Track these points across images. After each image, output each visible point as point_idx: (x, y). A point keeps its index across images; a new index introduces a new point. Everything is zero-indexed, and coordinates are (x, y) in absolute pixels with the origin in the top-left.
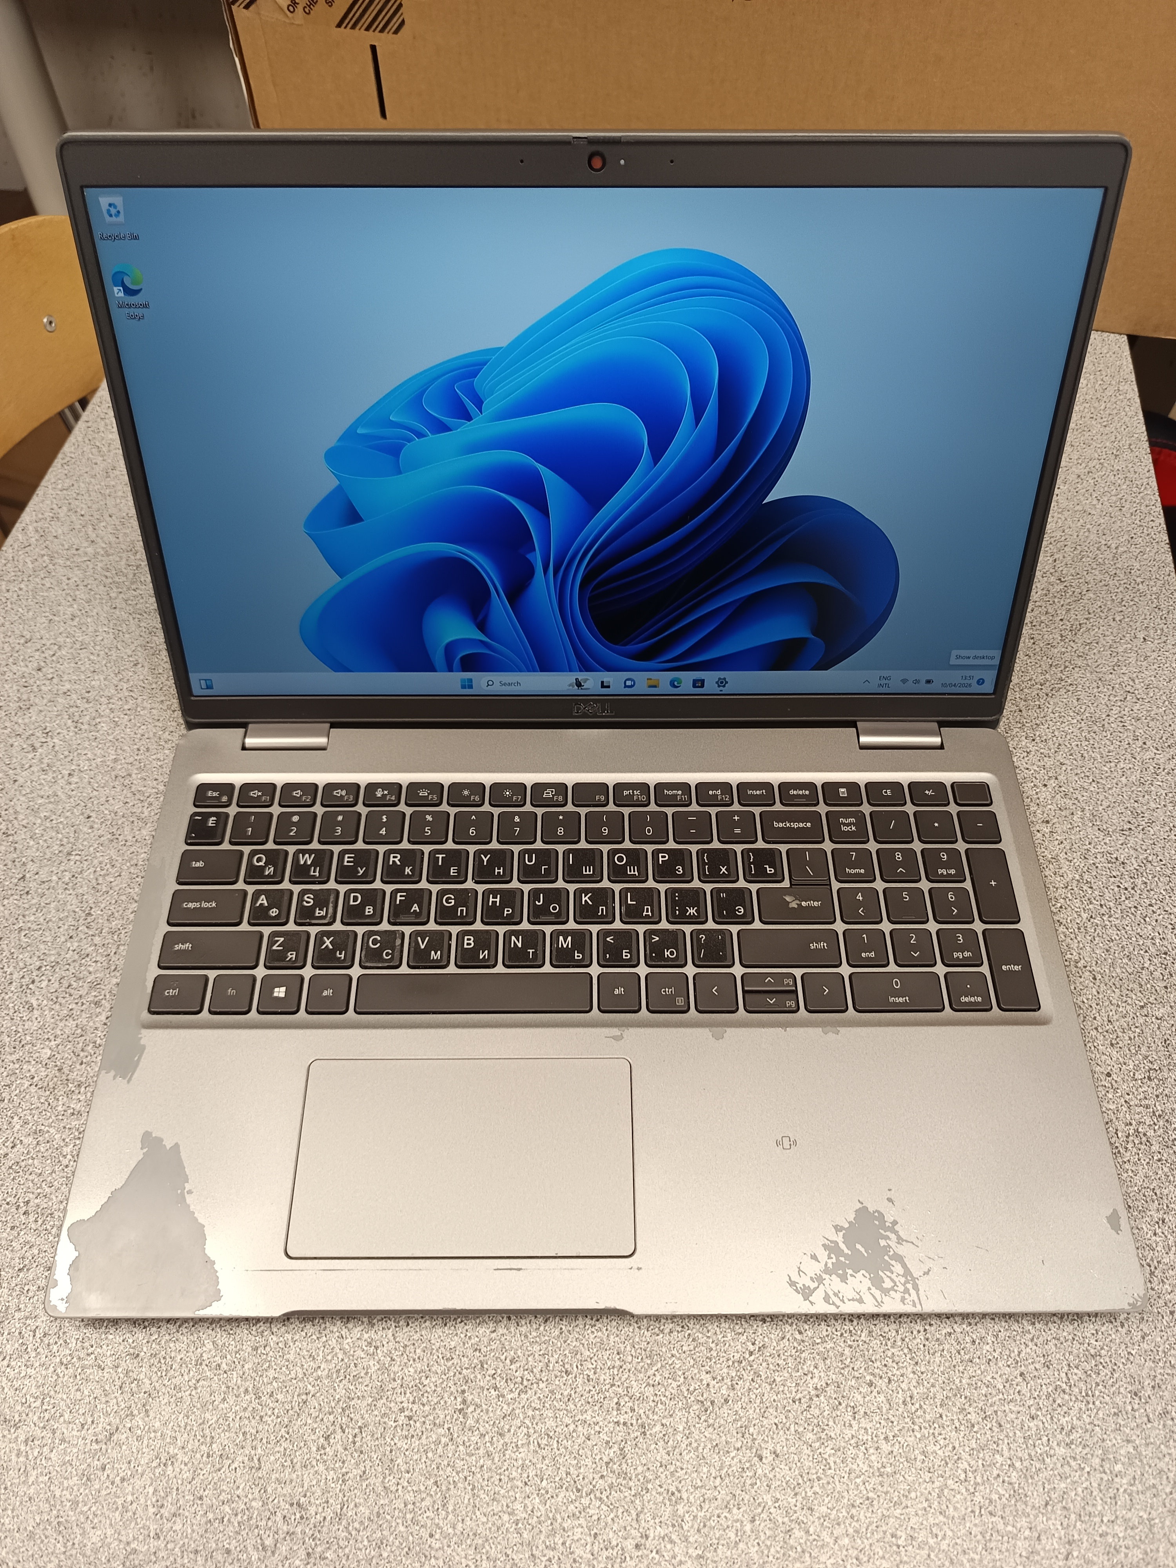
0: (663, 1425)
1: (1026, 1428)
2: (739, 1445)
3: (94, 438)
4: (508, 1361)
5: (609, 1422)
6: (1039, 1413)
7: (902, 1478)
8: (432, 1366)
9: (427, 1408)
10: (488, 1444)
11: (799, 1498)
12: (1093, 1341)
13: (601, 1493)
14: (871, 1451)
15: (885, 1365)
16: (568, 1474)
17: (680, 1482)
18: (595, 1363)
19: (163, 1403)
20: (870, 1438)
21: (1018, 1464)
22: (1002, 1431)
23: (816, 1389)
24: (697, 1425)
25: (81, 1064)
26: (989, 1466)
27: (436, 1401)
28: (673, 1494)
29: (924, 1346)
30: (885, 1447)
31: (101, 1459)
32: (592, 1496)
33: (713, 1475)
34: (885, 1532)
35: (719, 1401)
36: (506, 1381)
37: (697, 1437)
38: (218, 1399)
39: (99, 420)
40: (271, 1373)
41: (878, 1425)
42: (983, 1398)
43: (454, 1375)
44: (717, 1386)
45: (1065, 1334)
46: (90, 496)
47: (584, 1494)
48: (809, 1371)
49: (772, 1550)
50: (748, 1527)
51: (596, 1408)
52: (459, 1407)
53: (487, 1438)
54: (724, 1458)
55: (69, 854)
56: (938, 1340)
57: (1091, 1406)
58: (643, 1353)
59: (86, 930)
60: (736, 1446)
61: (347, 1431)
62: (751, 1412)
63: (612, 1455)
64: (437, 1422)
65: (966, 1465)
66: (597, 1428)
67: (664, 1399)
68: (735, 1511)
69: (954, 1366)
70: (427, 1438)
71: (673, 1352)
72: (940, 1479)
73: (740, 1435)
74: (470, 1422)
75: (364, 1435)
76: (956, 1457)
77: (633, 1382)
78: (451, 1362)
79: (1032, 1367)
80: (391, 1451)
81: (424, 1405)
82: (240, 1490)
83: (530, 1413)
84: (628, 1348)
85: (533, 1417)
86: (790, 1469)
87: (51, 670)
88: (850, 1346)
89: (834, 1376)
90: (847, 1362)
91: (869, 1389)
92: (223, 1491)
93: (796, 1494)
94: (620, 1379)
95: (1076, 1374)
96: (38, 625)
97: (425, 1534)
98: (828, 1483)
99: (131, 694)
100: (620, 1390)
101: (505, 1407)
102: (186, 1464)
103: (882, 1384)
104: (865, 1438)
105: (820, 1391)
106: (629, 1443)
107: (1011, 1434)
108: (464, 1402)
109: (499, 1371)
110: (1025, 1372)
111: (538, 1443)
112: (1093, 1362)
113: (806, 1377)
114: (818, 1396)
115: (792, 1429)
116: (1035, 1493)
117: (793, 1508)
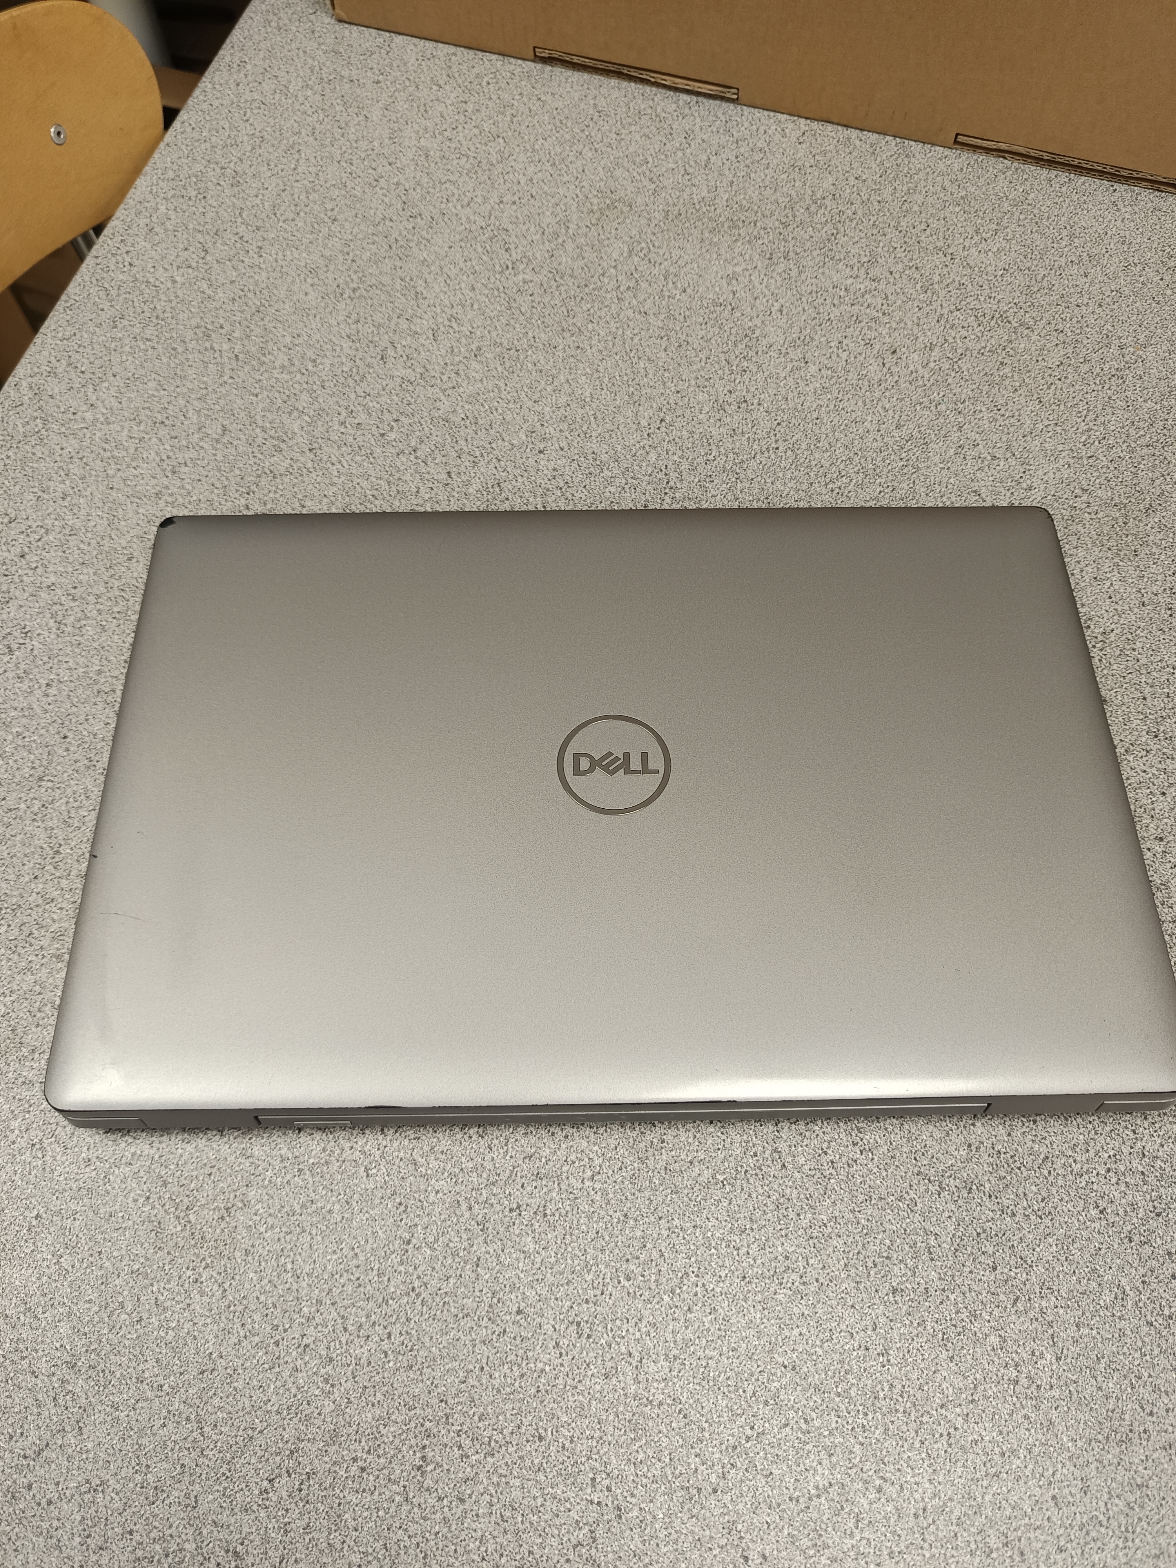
0: (641, 1509)
3: (103, 278)
5: (582, 1499)
6: (1069, 1545)
8: (393, 1413)
10: (446, 1509)
12: (1140, 1468)
15: (899, 1470)
18: (572, 1431)
19: (97, 1422)
23: (817, 1488)
25: (38, 1025)
27: (392, 1453)
29: (946, 1451)
31: (28, 1476)
36: (472, 1440)
38: (158, 1423)
39: (109, 256)
40: (216, 1401)
43: (416, 1427)
44: (705, 1472)
45: (1110, 1456)
46: (93, 349)
52: (418, 1464)
55: (41, 779)
56: (962, 1448)
57: (1130, 1544)
58: (627, 1424)
59: (53, 870)
60: (721, 1544)
61: (293, 1476)
62: (741, 1506)
64: (392, 1477)
66: (568, 1505)
67: (645, 1480)
69: (978, 1480)
70: (380, 1494)
71: (661, 1428)
73: (726, 1531)
74: (428, 1482)
75: (311, 1482)
77: (612, 1457)
79: (1067, 1491)
80: (340, 1504)
81: (379, 1457)
82: (174, 1529)
83: (495, 1479)
84: (611, 1418)
85: (498, 1484)
87: (36, 558)
92: (156, 1527)
95: (1117, 1505)
96: (24, 502)
99: (123, 594)
100: (597, 1465)
101: (469, 1470)
102: (117, 1494)
108: (423, 1458)
110: (1058, 1496)
111: (501, 1513)
112: (1138, 1493)
113: (807, 1474)
114: (818, 1496)
115: (786, 1532)
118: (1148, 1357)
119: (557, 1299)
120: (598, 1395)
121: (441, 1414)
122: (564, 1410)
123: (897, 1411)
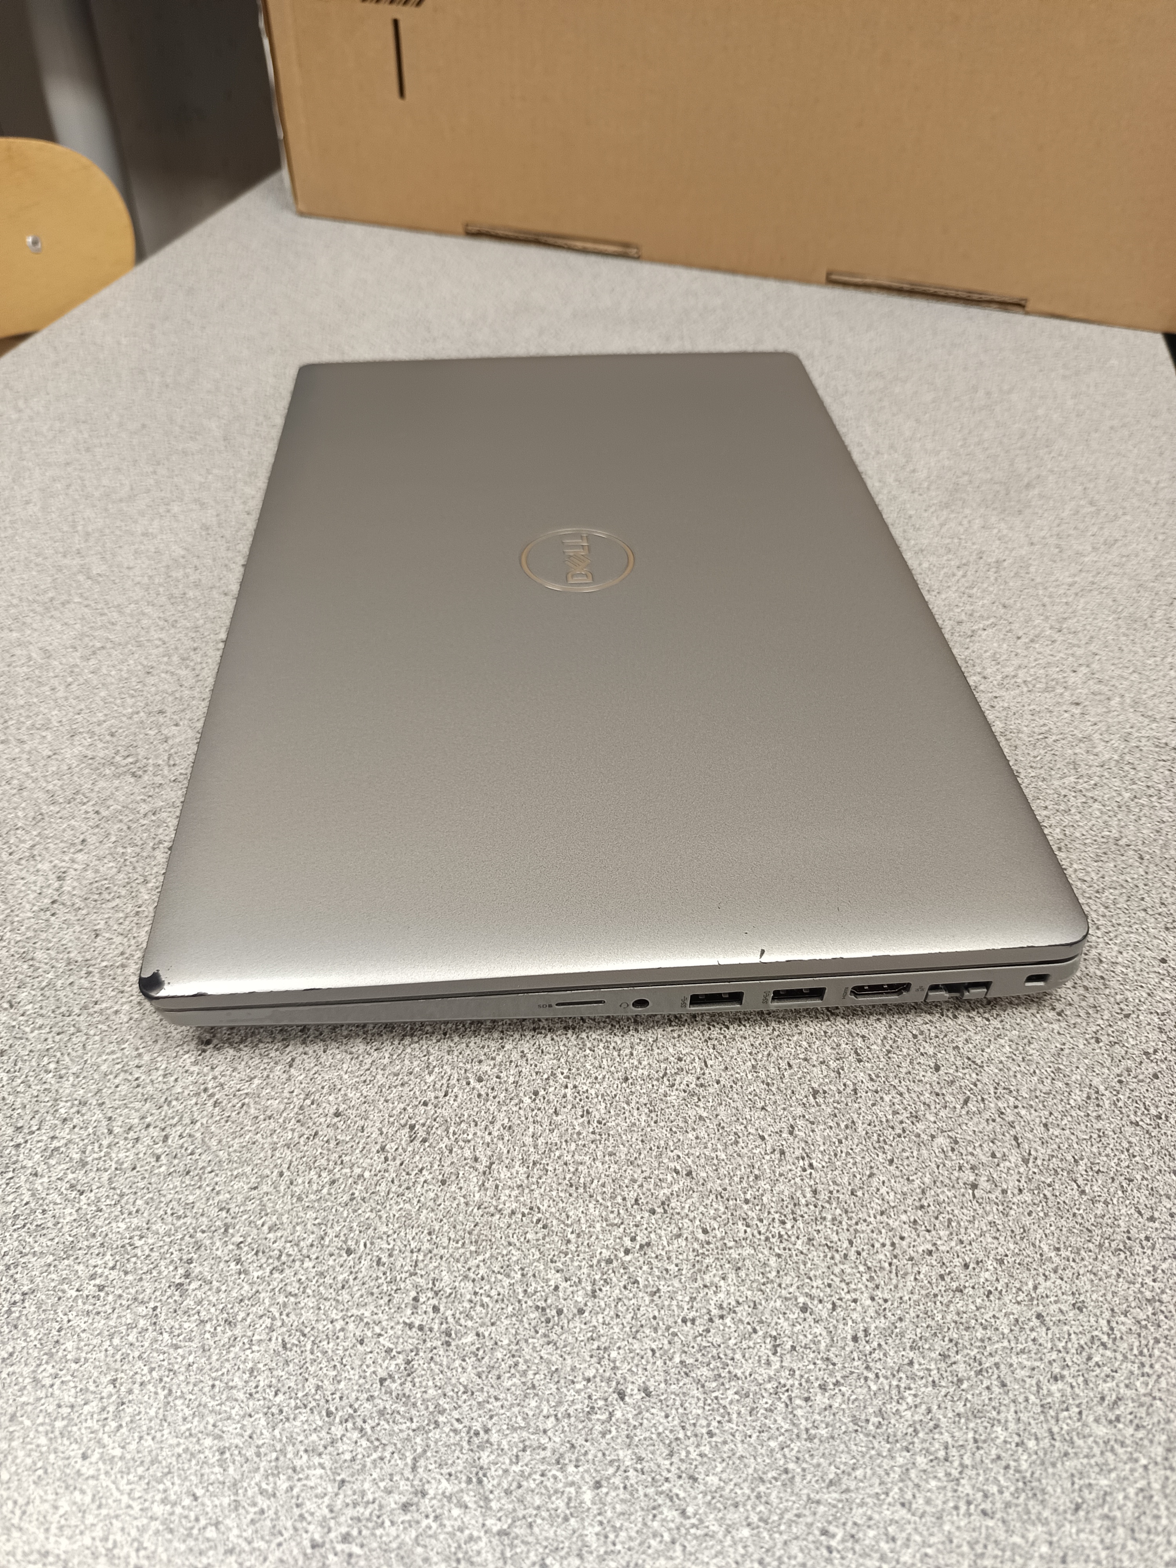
1: (1045, 1392)
2: (590, 1373)
4: (266, 1228)
5: (398, 1323)
6: (1066, 1372)
7: (842, 1447)
8: (155, 1223)
9: (130, 1277)
10: (207, 1335)
11: (675, 1459)
12: (1148, 1281)
13: (365, 1422)
14: (798, 1402)
15: (829, 1286)
16: (318, 1388)
17: (491, 1417)
18: (392, 1243)
20: (797, 1383)
21: (1031, 1444)
22: (1007, 1393)
23: (721, 1307)
24: (530, 1341)
26: (985, 1441)
27: (145, 1269)
28: (477, 1434)
29: (890, 1264)
30: (821, 1400)
32: (350, 1425)
33: (545, 1412)
34: (810, 1525)
35: (569, 1309)
36: (257, 1254)
37: (528, 1357)
41: (812, 1367)
42: (978, 1344)
43: (183, 1239)
44: (569, 1290)
45: (1106, 1267)
47: (337, 1420)
48: (712, 1283)
49: (623, 1534)
50: (588, 1496)
51: (382, 1302)
52: (178, 1281)
53: (208, 1327)
54: (564, 1390)
56: (911, 1259)
58: (467, 1235)
60: (586, 1374)
63: (392, 1368)
64: (140, 1297)
65: (946, 1437)
66: (377, 1330)
67: (486, 1300)
68: (571, 1469)
69: (935, 1295)
70: (119, 1317)
71: (512, 1240)
72: (905, 1453)
73: (594, 1360)
76: (931, 1424)
77: (444, 1273)
78: (182, 1221)
79: (1054, 1307)
80: (60, 1330)
81: (126, 1273)
84: (446, 1228)
86: (667, 1416)
88: (779, 1256)
89: (749, 1293)
90: (772, 1275)
91: (802, 1315)
93: (671, 1454)
94: (426, 1266)
95: (1123, 1323)
97: (75, 1451)
98: (725, 1442)
100: (423, 1282)
101: (247, 1287)
103: (822, 1311)
104: (790, 1382)
105: (725, 1311)
106: (421, 1354)
107: (1021, 1399)
108: (187, 1275)
109: (249, 1240)
110: (1044, 1314)
111: (283, 1341)
112: (1150, 1309)
113: (706, 1290)
114: (722, 1317)
115: (677, 1359)
116: (1059, 1490)
117: (665, 1474)
118: (1138, 1159)
119: (387, 1101)
120: (431, 1203)
121: (218, 1223)
122: (384, 1219)
123: (824, 1219)
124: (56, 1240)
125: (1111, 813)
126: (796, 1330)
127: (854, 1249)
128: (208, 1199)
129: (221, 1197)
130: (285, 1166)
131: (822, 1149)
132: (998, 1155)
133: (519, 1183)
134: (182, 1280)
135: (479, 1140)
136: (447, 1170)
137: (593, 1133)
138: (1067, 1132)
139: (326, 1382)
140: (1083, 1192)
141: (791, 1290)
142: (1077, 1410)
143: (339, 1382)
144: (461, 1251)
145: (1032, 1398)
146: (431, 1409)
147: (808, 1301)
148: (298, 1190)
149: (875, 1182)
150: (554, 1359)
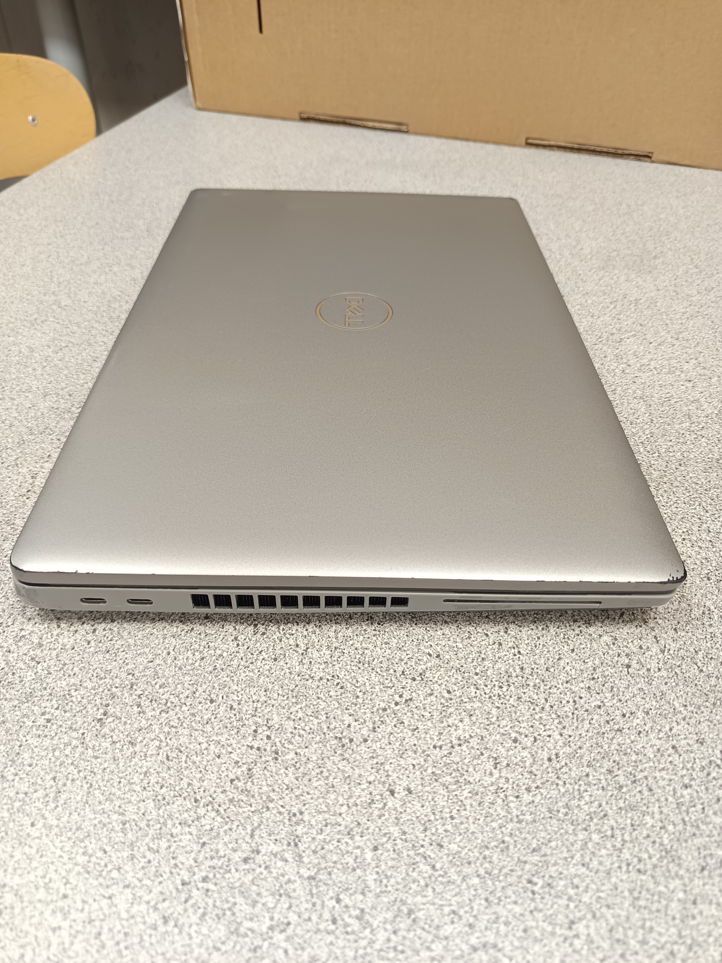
0: (296, 754)
1: (679, 795)
4: (157, 686)
7: (541, 827)
8: (86, 681)
11: (428, 833)
13: (220, 806)
14: (511, 798)
17: (304, 805)
22: (653, 795)
27: (78, 709)
28: (295, 815)
30: (526, 798)
32: (210, 808)
33: (340, 803)
34: (520, 877)
43: (103, 691)
44: (358, 727)
47: (202, 805)
49: (392, 881)
50: (369, 855)
52: (99, 717)
54: (354, 789)
58: (290, 692)
60: (369, 779)
62: (389, 752)
64: (74, 726)
65: (612, 822)
66: (230, 749)
68: (357, 838)
70: (60, 739)
72: (584, 832)
73: (374, 770)
74: (106, 731)
76: (602, 814)
77: (274, 716)
79: (683, 742)
81: (65, 712)
85: (169, 733)
86: (423, 806)
88: (498, 708)
89: (478, 731)
90: (494, 720)
93: (425, 830)
97: (27, 821)
98: (462, 823)
100: (260, 721)
103: (528, 742)
104: (506, 786)
106: (258, 765)
107: (663, 799)
108: (105, 714)
114: (460, 745)
116: (690, 857)
117: (421, 842)
124: (21, 691)
125: (713, 444)
126: (510, 753)
127: (548, 704)
128: (120, 668)
129: (129, 667)
130: (172, 648)
131: (526, 642)
132: (644, 647)
133: (325, 660)
134: (102, 716)
135: (299, 634)
136: (278, 652)
137: (374, 630)
138: (690, 634)
139: (194, 781)
140: (701, 671)
141: (506, 729)
142: (701, 807)
143: (203, 781)
144: (286, 702)
145: (670, 799)
146: (264, 798)
147: (517, 735)
148: (179, 663)
149: (562, 662)
150: (347, 769)
